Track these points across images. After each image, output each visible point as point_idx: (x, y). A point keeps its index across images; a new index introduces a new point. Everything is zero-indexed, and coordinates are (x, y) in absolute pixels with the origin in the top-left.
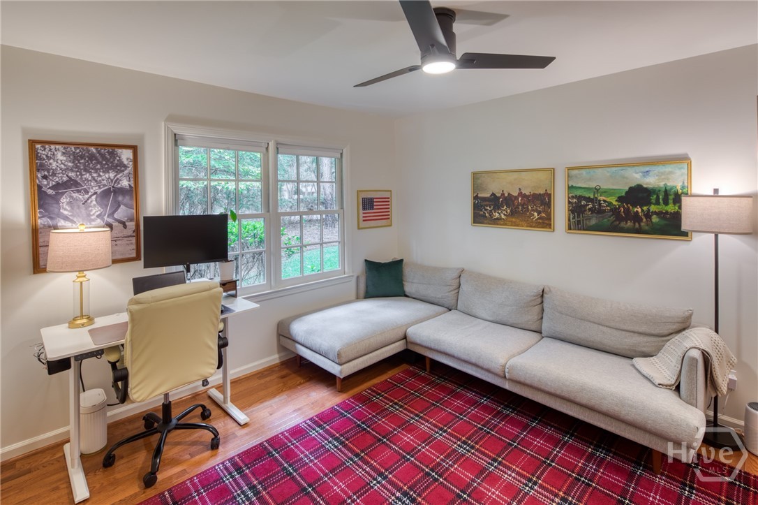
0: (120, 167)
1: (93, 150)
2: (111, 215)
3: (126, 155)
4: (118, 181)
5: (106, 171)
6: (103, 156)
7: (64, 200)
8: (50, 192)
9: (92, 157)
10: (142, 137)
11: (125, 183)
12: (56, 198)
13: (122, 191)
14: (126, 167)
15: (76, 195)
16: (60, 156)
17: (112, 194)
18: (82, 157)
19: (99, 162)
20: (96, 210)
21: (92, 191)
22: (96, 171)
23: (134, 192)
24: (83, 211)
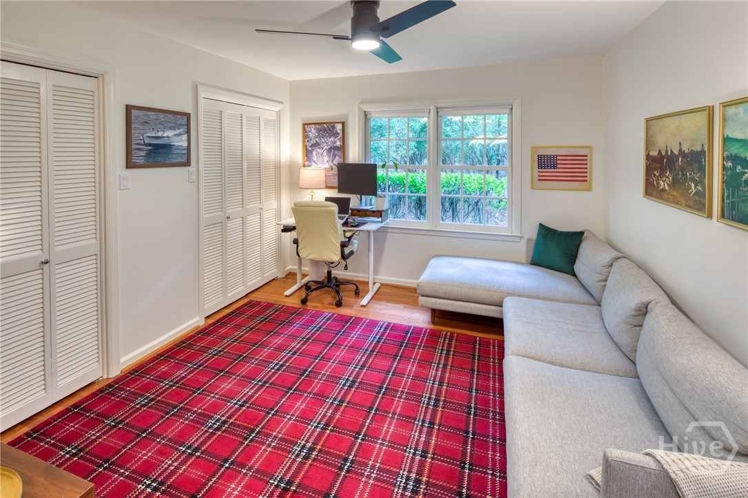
0: (335, 134)
1: (325, 126)
2: (332, 161)
3: (339, 127)
4: (335, 142)
5: (330, 137)
6: (329, 128)
7: (314, 153)
8: (310, 149)
9: (325, 130)
10: (347, 116)
11: (338, 144)
12: (311, 152)
13: (336, 148)
14: (339, 134)
15: (318, 150)
16: (313, 131)
17: (333, 149)
18: (321, 130)
19: (328, 133)
20: (326, 158)
21: (324, 148)
22: (326, 137)
23: (343, 149)
24: (321, 159)
